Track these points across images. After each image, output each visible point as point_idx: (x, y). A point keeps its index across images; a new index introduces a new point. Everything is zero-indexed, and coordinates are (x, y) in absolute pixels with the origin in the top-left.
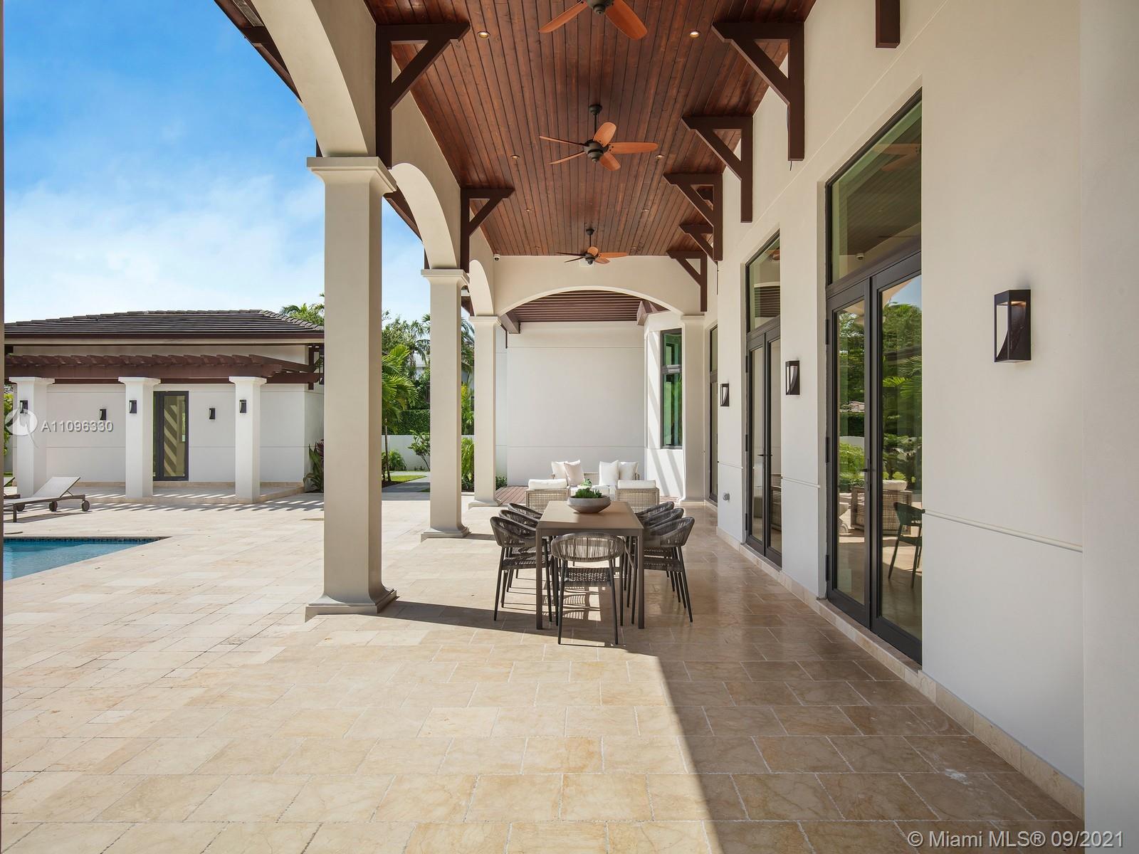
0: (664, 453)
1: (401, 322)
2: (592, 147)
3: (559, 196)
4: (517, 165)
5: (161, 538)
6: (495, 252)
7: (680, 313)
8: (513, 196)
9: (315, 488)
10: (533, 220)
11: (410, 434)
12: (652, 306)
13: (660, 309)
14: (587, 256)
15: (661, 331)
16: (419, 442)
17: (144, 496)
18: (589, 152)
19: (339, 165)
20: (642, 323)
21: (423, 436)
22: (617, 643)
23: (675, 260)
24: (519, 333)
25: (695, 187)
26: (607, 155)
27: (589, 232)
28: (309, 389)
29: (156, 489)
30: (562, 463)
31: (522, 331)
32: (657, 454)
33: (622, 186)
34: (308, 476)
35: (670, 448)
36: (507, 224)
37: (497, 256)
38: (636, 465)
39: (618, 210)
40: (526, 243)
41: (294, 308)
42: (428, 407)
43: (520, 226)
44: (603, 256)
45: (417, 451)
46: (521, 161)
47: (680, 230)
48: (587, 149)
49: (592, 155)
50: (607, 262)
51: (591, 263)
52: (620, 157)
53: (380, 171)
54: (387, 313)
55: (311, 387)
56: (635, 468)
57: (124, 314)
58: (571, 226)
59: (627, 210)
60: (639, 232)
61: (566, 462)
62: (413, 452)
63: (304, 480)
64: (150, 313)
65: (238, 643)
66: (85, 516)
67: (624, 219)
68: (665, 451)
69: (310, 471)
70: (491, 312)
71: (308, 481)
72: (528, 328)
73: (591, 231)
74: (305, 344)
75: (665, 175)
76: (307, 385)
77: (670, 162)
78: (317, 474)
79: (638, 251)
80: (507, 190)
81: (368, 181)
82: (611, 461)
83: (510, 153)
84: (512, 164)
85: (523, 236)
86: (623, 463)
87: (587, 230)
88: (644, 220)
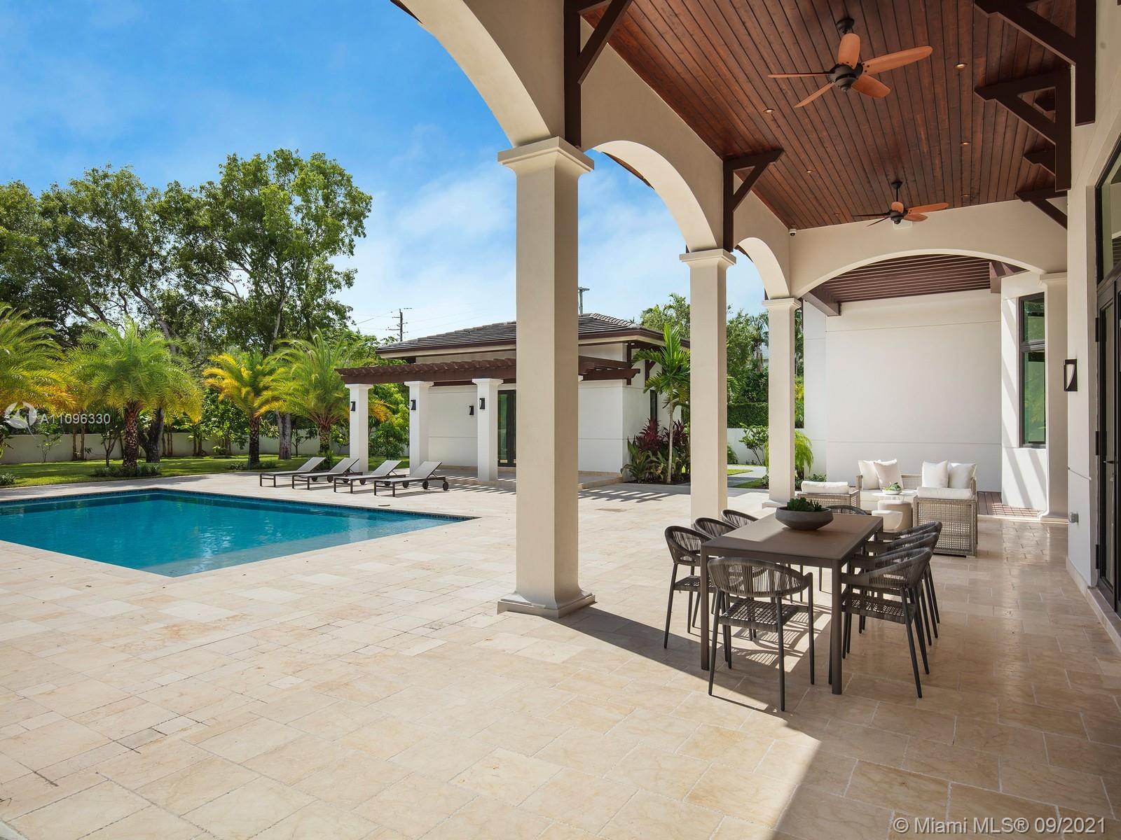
0: (1023, 454)
1: (743, 314)
2: (839, 72)
3: (840, 148)
4: (775, 120)
5: (474, 518)
6: (790, 227)
7: (1041, 271)
8: (783, 157)
9: (634, 478)
10: (820, 182)
11: (741, 427)
12: (1005, 267)
13: (1016, 270)
14: (892, 214)
15: (1020, 298)
16: (750, 435)
17: (491, 479)
18: (837, 79)
19: (525, 153)
20: (998, 290)
21: (754, 430)
22: (783, 709)
23: (1029, 203)
24: (840, 314)
25: (1027, 98)
26: (864, 77)
27: (895, 185)
28: (628, 384)
29: (501, 474)
30: (871, 463)
31: (842, 312)
32: (1013, 454)
33: (919, 118)
34: (626, 466)
35: (1032, 447)
36: (790, 191)
37: (793, 231)
38: (973, 467)
39: (925, 151)
40: (820, 210)
41: (650, 310)
42: (766, 400)
43: (807, 193)
44: (913, 212)
45: (747, 445)
46: (778, 115)
47: (1026, 162)
48: (834, 77)
49: (841, 82)
50: (922, 218)
51: (898, 222)
52: (887, 76)
53: (562, 151)
54: (729, 308)
55: (629, 383)
56: (971, 472)
57: (489, 326)
58: (869, 182)
59: (937, 148)
60: (966, 174)
61: (879, 462)
62: (744, 445)
63: (622, 470)
64: (508, 323)
65: (437, 628)
66: (446, 494)
67: (937, 161)
68: (1025, 450)
69: (628, 462)
70: (787, 293)
71: (626, 471)
72: (850, 308)
73: (898, 183)
74: (624, 342)
75: (979, 90)
76: (626, 380)
77: (981, 71)
78: (635, 465)
79: (973, 199)
80: (774, 152)
81: (554, 165)
82: (937, 462)
83: (761, 108)
84: (769, 120)
85: (814, 202)
86: (954, 465)
87: (893, 183)
88: (966, 157)
